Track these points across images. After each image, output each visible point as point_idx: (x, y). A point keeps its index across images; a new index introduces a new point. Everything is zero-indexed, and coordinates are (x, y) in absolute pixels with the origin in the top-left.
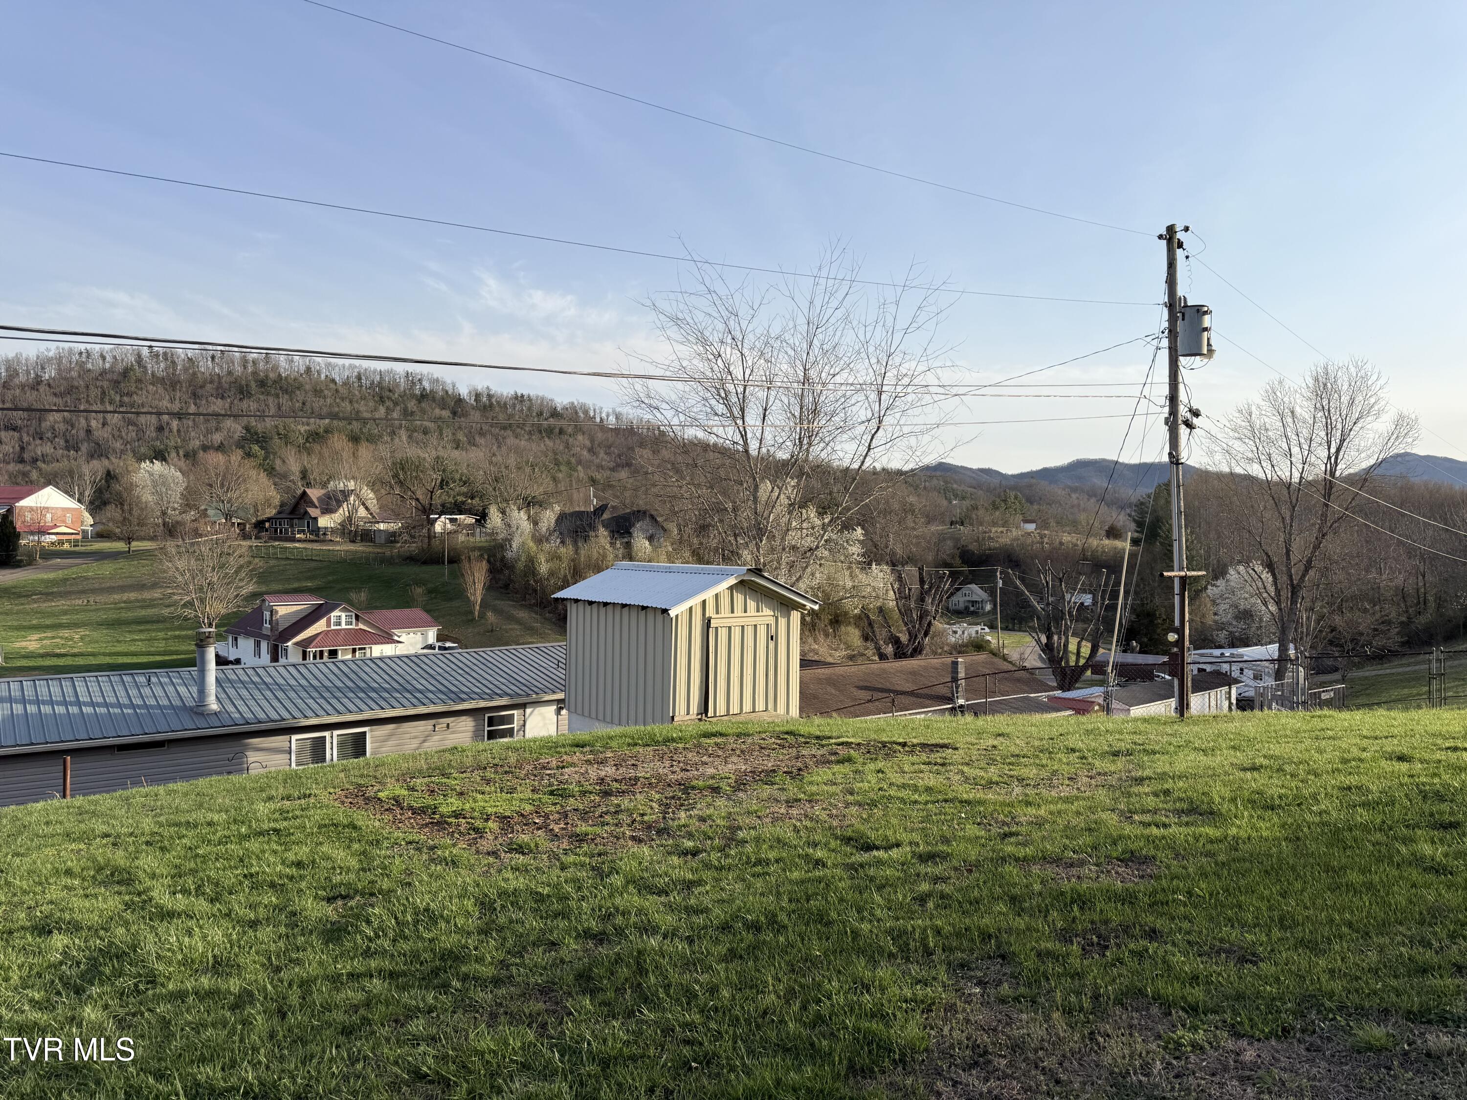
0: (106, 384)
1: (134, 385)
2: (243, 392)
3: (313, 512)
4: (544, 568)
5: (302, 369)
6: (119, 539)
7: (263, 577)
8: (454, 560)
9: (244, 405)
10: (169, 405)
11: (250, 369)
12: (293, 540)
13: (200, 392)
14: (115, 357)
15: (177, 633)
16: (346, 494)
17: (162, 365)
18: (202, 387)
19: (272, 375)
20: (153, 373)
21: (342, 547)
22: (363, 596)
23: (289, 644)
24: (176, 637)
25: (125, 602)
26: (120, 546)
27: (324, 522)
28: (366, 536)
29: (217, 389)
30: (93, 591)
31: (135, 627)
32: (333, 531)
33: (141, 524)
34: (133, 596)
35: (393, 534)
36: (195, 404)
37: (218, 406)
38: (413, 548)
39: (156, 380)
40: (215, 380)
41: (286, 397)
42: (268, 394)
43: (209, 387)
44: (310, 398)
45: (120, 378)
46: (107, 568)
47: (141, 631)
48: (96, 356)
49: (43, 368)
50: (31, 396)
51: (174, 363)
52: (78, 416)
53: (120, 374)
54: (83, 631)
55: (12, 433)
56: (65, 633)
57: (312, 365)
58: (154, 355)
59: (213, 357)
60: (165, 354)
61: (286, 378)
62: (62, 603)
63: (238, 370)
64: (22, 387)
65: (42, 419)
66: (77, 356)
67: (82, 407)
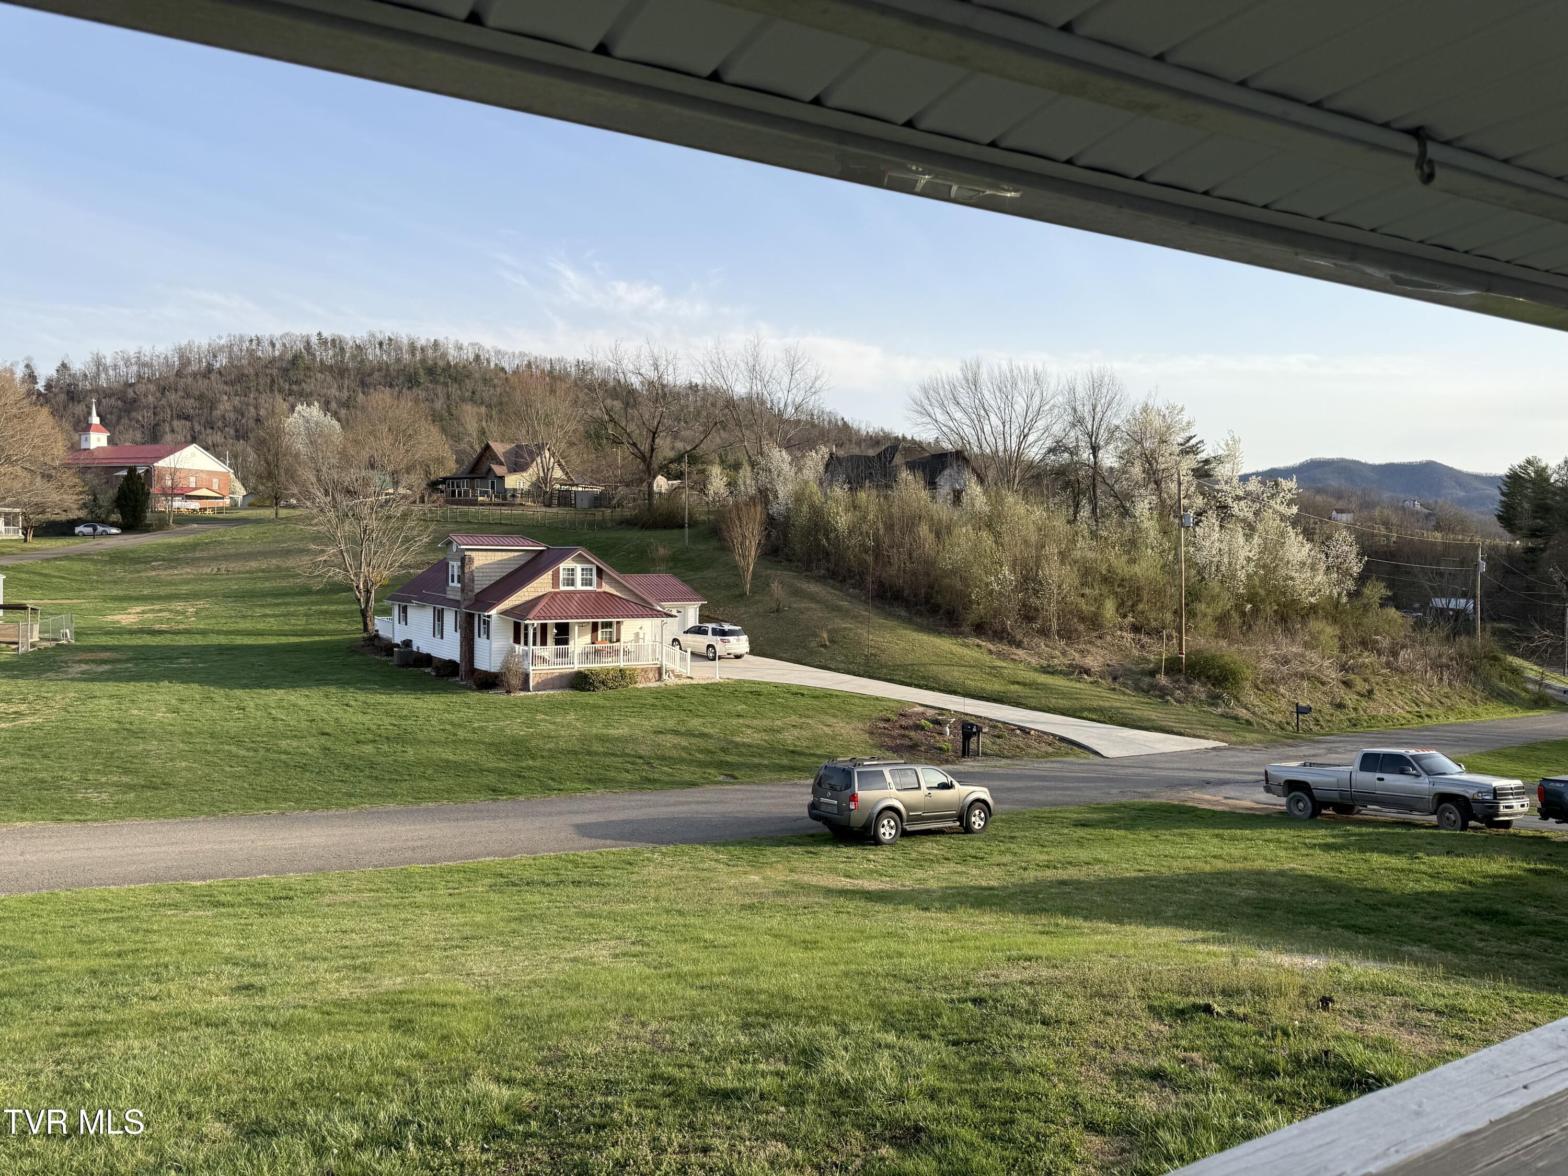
0: (275, 372)
1: (302, 373)
2: (412, 380)
3: (498, 470)
4: (840, 523)
5: (471, 357)
9: (413, 393)
10: (337, 394)
11: (418, 356)
12: (474, 503)
13: (368, 380)
14: (284, 345)
15: (324, 607)
17: (331, 353)
18: (370, 375)
19: (441, 363)
20: (321, 360)
21: (535, 511)
23: (493, 612)
24: (322, 612)
25: (263, 571)
26: (266, 513)
27: (513, 481)
28: (565, 499)
29: (386, 376)
30: (227, 557)
31: (270, 600)
32: (527, 494)
34: (274, 563)
35: (598, 496)
36: (363, 393)
38: (627, 512)
39: (324, 368)
40: (382, 368)
41: (456, 386)
42: (437, 382)
43: (376, 375)
44: (480, 386)
45: (289, 366)
46: (248, 532)
47: (277, 605)
48: (266, 344)
49: (215, 356)
50: (202, 384)
51: (342, 349)
52: (248, 405)
53: (289, 362)
54: (201, 604)
55: (183, 422)
56: (178, 606)
57: (481, 353)
58: (323, 342)
59: (381, 344)
60: (333, 341)
61: (455, 365)
62: (187, 571)
63: (406, 356)
64: (194, 375)
65: (212, 407)
66: (248, 344)
67: (252, 396)
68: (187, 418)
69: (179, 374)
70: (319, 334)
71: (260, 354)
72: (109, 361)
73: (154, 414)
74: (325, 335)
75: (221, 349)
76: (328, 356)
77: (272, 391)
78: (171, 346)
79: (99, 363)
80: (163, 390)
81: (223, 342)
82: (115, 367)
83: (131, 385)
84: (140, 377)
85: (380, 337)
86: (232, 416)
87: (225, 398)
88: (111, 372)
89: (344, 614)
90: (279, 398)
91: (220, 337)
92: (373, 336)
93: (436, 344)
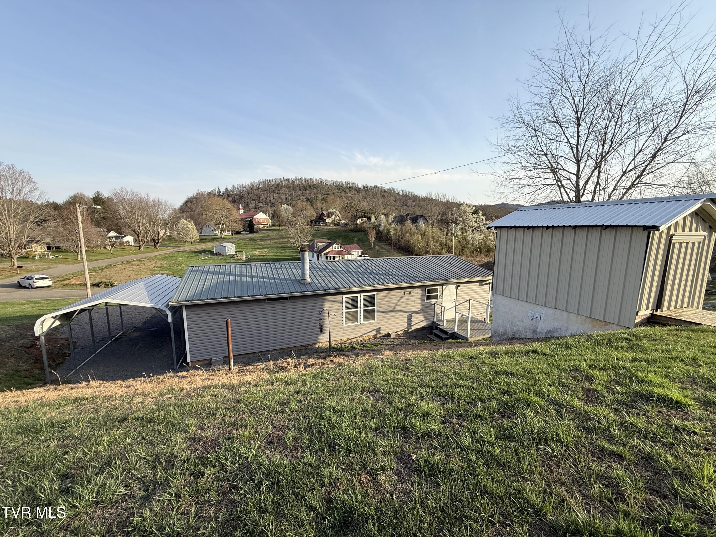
0: (274, 188)
1: (280, 188)
2: (306, 189)
3: (325, 218)
4: (392, 233)
6: (277, 226)
7: (313, 236)
8: (365, 231)
9: (306, 192)
10: (288, 193)
12: (320, 226)
16: (333, 213)
18: (296, 188)
19: (312, 184)
21: (333, 228)
22: (340, 241)
23: (322, 254)
25: (279, 242)
26: (278, 228)
27: (328, 220)
28: (339, 224)
29: (299, 188)
30: (271, 239)
32: (330, 223)
33: (282, 222)
34: (281, 240)
35: (346, 224)
36: (294, 192)
37: (300, 192)
38: (352, 227)
39: (285, 186)
40: (298, 185)
41: (316, 190)
42: (312, 189)
44: (322, 190)
45: (277, 186)
46: (275, 233)
47: (283, 250)
49: (260, 185)
50: (257, 192)
51: (289, 181)
52: (268, 196)
54: (269, 250)
56: (265, 250)
58: (284, 180)
59: (298, 180)
60: (287, 179)
61: (316, 184)
62: (264, 242)
63: (304, 182)
64: (255, 190)
65: (260, 197)
66: (267, 181)
67: (269, 194)
68: (254, 200)
69: (252, 189)
71: (270, 183)
72: (236, 187)
73: (245, 204)
74: (285, 178)
75: (261, 182)
76: (286, 183)
77: (273, 193)
78: (250, 182)
79: (234, 187)
80: (248, 193)
82: (238, 188)
83: (241, 192)
84: (243, 190)
85: (298, 178)
86: (264, 199)
87: (263, 195)
89: (296, 252)
90: (275, 194)
91: (261, 180)
92: (296, 178)
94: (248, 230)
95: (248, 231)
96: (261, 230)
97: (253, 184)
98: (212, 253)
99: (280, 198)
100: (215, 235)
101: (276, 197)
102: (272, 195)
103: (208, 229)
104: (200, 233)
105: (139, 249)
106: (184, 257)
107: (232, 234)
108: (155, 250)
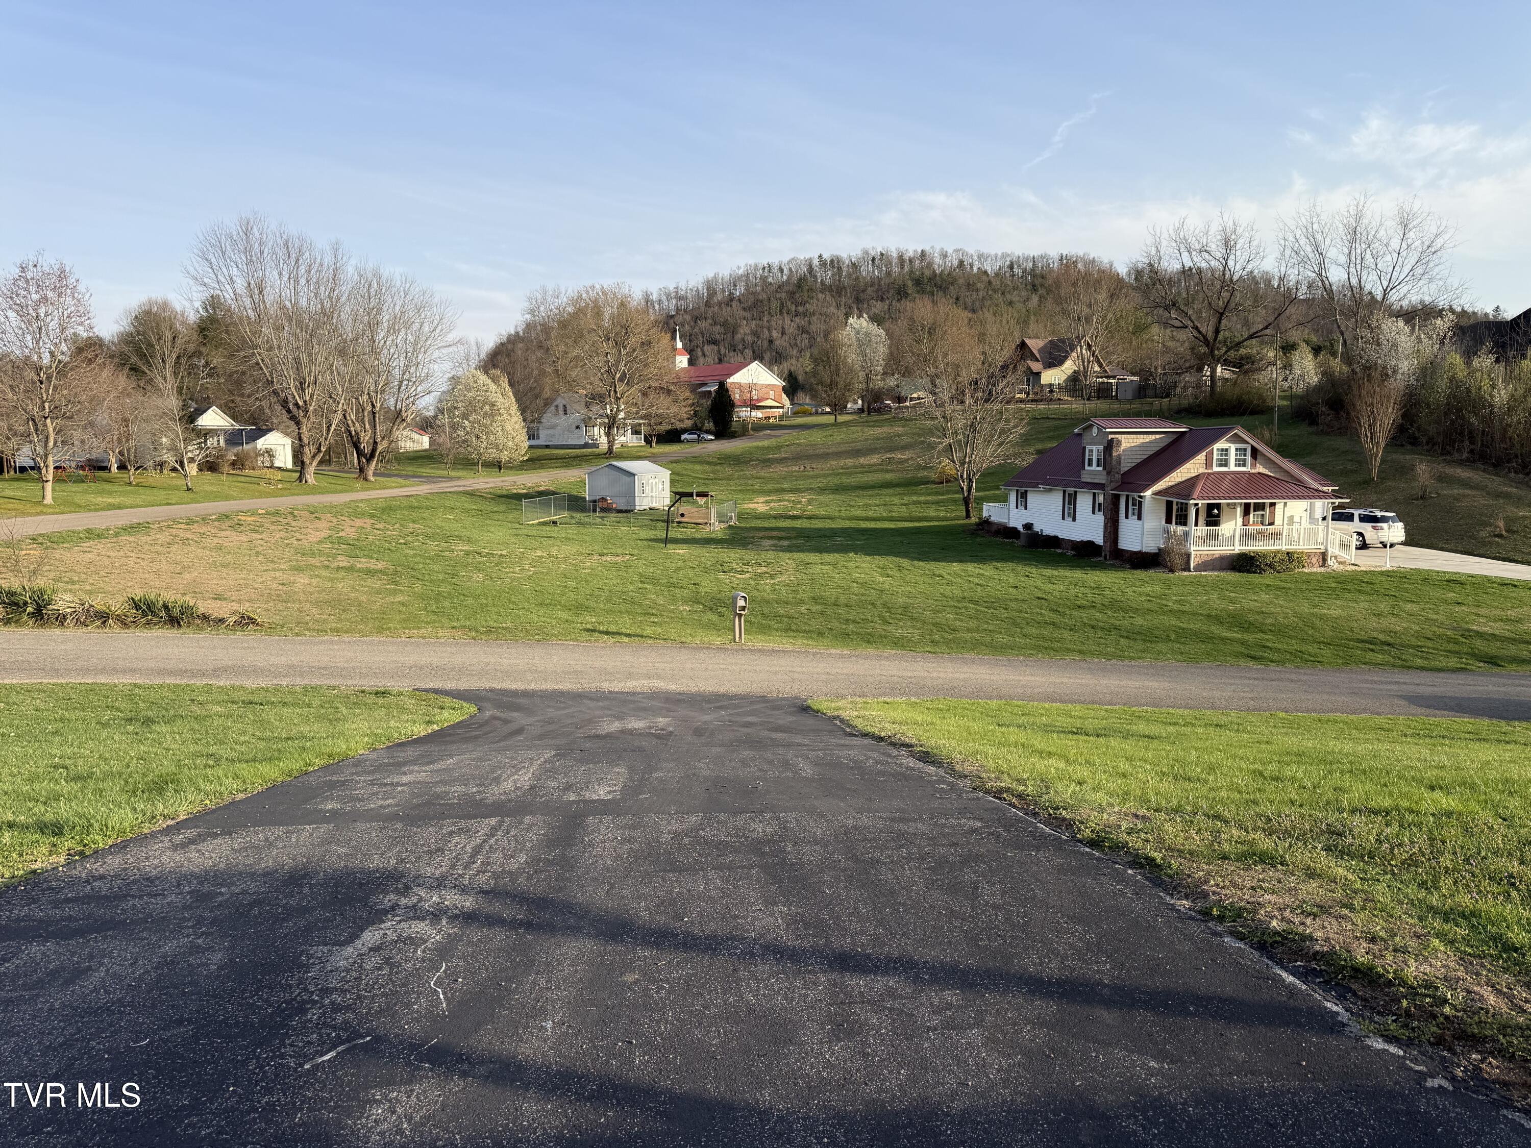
0: (783, 295)
1: (806, 294)
2: (901, 292)
3: (1035, 367)
5: (956, 263)
11: (906, 269)
13: (862, 296)
14: (790, 269)
17: (830, 273)
18: (864, 291)
19: (927, 273)
20: (822, 281)
21: (1080, 405)
23: (1148, 493)
25: (843, 468)
27: (1053, 377)
29: (878, 291)
30: (808, 458)
32: (1061, 388)
33: (847, 388)
39: (825, 288)
40: (875, 282)
42: (924, 292)
43: (870, 290)
44: (964, 292)
45: (795, 289)
48: (776, 270)
49: (735, 286)
50: (726, 311)
51: (840, 269)
52: (762, 327)
53: (795, 285)
54: (810, 495)
55: (712, 346)
56: (792, 497)
57: (965, 258)
58: (823, 263)
59: (873, 260)
60: (832, 261)
61: (941, 274)
62: (780, 470)
63: (895, 269)
64: (720, 304)
65: (734, 332)
66: (761, 271)
67: (765, 319)
68: (715, 342)
69: (708, 304)
70: (820, 256)
71: (770, 280)
72: (655, 297)
73: (690, 340)
74: (825, 256)
75: (740, 278)
76: (827, 276)
77: (781, 313)
78: (701, 280)
79: (647, 299)
80: (696, 319)
81: (741, 272)
82: (660, 302)
83: (672, 316)
84: (678, 309)
85: (872, 253)
86: (750, 338)
87: (745, 322)
88: (657, 307)
89: (945, 503)
91: (739, 268)
92: (867, 253)
93: (923, 253)
94: (709, 425)
95: (708, 432)
96: (760, 427)
97: (711, 287)
98: (575, 503)
99: (804, 330)
100: (586, 446)
101: (791, 327)
102: (776, 321)
103: (561, 421)
104: (531, 437)
105: (300, 479)
106: (466, 511)
107: (648, 440)
108: (359, 484)
